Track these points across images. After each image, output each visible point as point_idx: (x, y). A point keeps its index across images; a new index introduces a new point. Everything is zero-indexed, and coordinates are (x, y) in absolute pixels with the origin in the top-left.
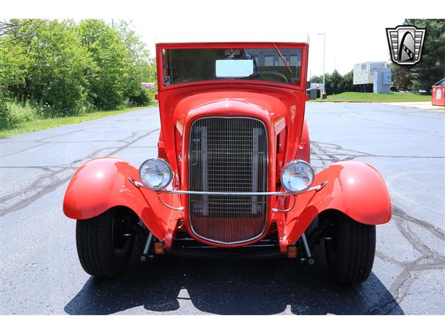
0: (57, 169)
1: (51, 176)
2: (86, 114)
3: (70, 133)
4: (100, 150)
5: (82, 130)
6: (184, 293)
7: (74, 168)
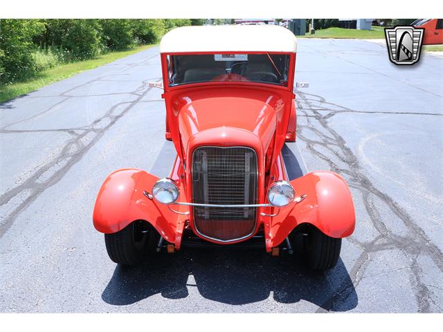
0: (80, 132)
1: (76, 141)
2: (101, 56)
3: (89, 83)
4: (116, 106)
5: (99, 79)
6: (191, 279)
7: (95, 130)
